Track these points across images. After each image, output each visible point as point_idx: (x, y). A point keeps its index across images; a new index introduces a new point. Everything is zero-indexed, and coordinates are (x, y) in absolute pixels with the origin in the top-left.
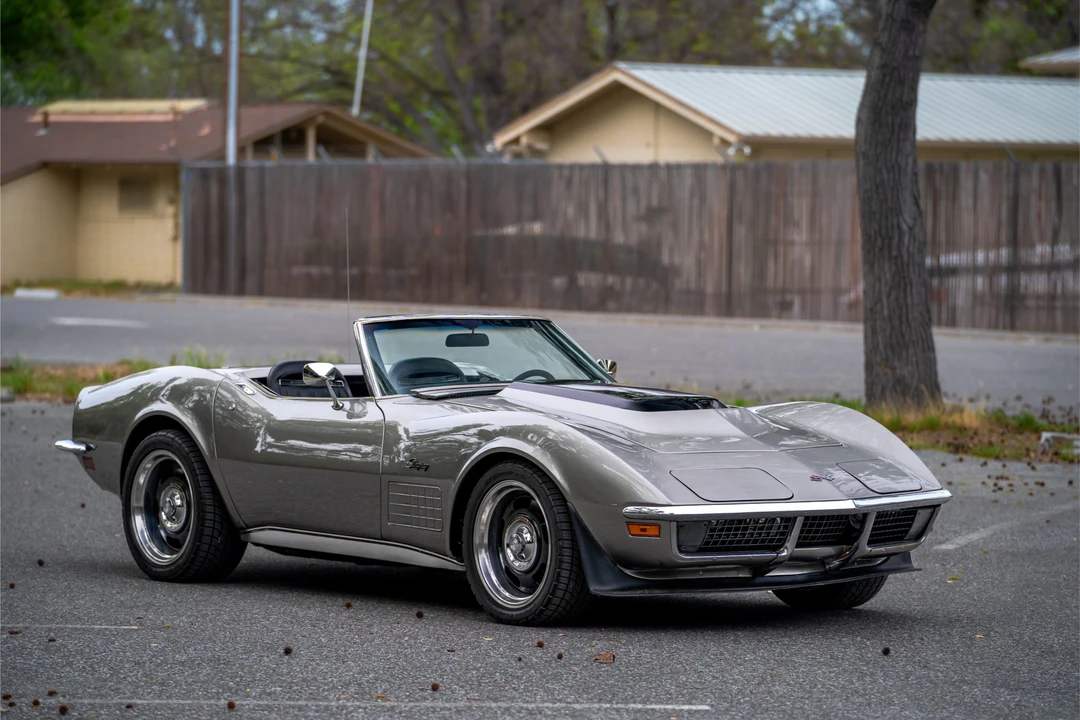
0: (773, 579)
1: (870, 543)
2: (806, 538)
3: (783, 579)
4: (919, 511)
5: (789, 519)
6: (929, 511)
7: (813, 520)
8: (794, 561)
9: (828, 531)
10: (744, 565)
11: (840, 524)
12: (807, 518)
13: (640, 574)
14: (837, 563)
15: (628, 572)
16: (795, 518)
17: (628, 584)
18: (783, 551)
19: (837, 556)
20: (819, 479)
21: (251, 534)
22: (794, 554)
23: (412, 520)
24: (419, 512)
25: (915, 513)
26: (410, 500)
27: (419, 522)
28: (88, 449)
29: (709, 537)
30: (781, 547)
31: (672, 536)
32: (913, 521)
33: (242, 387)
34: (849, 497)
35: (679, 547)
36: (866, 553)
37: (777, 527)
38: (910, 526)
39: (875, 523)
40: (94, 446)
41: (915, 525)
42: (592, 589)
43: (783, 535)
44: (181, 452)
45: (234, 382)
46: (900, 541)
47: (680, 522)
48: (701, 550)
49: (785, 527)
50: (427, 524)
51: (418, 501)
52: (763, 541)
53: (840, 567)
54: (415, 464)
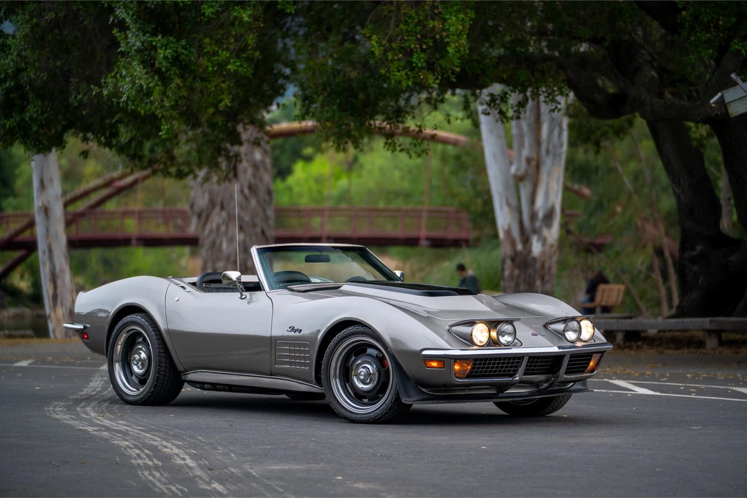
0: (509, 395)
1: (566, 373)
2: (528, 370)
3: (513, 395)
4: (594, 355)
5: (519, 357)
6: (600, 354)
7: (533, 358)
8: (522, 383)
9: (542, 365)
10: (492, 385)
11: (548, 362)
12: (530, 358)
13: (433, 391)
14: (546, 385)
15: (423, 390)
16: (524, 357)
17: (424, 397)
18: (516, 377)
19: (546, 381)
20: (536, 335)
21: (188, 375)
22: (522, 380)
23: (290, 363)
24: (295, 357)
25: (591, 356)
26: (290, 351)
27: (295, 364)
28: (85, 327)
29: (473, 368)
30: (515, 374)
31: (451, 368)
32: (590, 360)
33: (183, 287)
34: (555, 345)
35: (455, 374)
36: (563, 379)
37: (513, 363)
38: (589, 364)
39: (569, 361)
40: (88, 326)
41: (591, 364)
42: (403, 401)
43: (516, 367)
44: (145, 327)
45: (177, 285)
46: (583, 372)
47: (456, 359)
48: (468, 376)
49: (518, 363)
50: (300, 364)
51: (295, 351)
52: (505, 371)
53: (548, 387)
54: (293, 329)
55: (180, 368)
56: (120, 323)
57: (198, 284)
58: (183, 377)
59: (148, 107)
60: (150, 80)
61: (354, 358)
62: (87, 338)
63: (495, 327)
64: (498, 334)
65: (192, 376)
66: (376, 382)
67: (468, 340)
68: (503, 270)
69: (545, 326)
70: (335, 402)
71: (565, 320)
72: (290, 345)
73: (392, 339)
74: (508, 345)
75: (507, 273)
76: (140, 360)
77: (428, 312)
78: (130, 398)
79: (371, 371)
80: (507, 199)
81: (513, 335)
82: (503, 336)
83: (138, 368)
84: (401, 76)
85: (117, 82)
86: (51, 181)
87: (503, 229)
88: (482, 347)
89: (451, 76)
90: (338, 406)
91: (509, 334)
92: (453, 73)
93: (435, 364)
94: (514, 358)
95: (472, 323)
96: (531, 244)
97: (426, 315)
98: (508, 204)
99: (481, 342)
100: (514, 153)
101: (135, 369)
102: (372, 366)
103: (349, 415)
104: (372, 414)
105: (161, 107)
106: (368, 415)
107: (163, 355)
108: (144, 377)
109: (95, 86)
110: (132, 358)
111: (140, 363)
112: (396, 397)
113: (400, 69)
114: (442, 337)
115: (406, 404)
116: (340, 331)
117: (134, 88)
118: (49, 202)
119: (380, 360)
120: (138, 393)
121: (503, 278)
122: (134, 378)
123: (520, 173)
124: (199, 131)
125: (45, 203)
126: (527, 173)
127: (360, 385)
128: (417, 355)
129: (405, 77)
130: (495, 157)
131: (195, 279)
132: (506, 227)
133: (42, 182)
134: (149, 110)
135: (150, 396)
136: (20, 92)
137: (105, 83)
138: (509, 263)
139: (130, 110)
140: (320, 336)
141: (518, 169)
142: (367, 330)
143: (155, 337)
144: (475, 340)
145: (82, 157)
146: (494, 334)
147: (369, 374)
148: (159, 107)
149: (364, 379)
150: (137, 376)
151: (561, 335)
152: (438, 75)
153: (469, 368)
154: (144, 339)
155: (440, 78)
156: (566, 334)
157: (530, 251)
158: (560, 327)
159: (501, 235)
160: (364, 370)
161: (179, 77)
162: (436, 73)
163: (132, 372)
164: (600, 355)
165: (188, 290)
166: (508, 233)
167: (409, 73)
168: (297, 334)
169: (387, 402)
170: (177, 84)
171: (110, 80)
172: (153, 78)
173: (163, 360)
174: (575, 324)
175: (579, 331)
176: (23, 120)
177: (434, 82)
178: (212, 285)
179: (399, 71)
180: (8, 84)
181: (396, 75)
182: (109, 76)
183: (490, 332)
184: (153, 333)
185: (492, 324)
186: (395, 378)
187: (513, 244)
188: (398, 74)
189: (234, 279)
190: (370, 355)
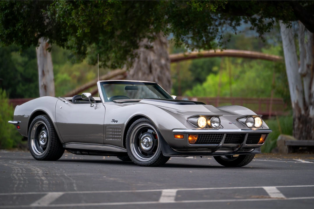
0: (217, 153)
1: (247, 143)
2: (227, 141)
3: (220, 153)
4: (262, 135)
5: (222, 134)
8: (223, 148)
9: (234, 139)
10: (209, 148)
11: (237, 137)
12: (227, 134)
13: (178, 150)
14: (237, 149)
15: (174, 150)
16: (224, 134)
17: (174, 153)
18: (221, 144)
19: (237, 147)
20: (231, 124)
21: (66, 145)
23: (113, 138)
24: (115, 135)
25: (261, 135)
26: (112, 131)
27: (115, 138)
28: (18, 123)
29: (198, 139)
30: (220, 142)
31: (187, 139)
32: (260, 137)
33: (64, 102)
34: (240, 128)
35: (189, 142)
36: (245, 146)
37: (218, 137)
38: (259, 139)
39: (248, 137)
40: (20, 122)
41: (261, 139)
42: (164, 155)
43: (220, 139)
44: (46, 121)
45: (62, 100)
46: (257, 143)
47: (190, 134)
48: (196, 143)
49: (221, 137)
50: (117, 138)
51: (114, 132)
52: (214, 141)
53: (238, 150)
54: (114, 121)
55: (62, 141)
56: (34, 120)
57: (73, 101)
58: (64, 146)
59: (71, 21)
60: (68, 5)
61: (141, 134)
62: (20, 128)
63: (210, 119)
64: (211, 122)
65: (68, 146)
66: (151, 147)
67: (196, 125)
68: (294, 125)
69: (237, 120)
70: (132, 156)
71: (247, 117)
72: (112, 128)
73: (159, 125)
74: (216, 128)
75: (296, 126)
76: (43, 138)
77: (178, 112)
78: (38, 157)
79: (149, 141)
80: (297, 86)
81: (219, 123)
82: (214, 123)
83: (42, 142)
84: (196, 5)
85: (55, 8)
86: (48, 71)
87: (294, 102)
88: (203, 129)
89: (223, 6)
90: (133, 158)
91: (217, 122)
92: (224, 4)
93: (179, 137)
94: (219, 134)
95: (198, 117)
96: (309, 111)
97: (177, 113)
98: (297, 89)
99: (203, 126)
100: (300, 62)
101: (41, 142)
102: (150, 138)
103: (138, 162)
104: (149, 162)
105: (78, 21)
106: (147, 162)
107: (54, 135)
108: (45, 146)
109: (43, 10)
110: (40, 137)
111: (43, 140)
112: (161, 153)
113: (196, 2)
114: (183, 123)
115: (165, 156)
116: (135, 121)
117: (62, 10)
118: (47, 83)
119: (154, 136)
120: (42, 154)
121: (294, 128)
122: (40, 147)
123: (303, 73)
124: (113, 40)
125: (45, 83)
126: (307, 73)
127: (144, 148)
128: (170, 132)
129: (199, 6)
130: (290, 64)
131: (71, 98)
132: (296, 101)
133: (43, 72)
134: (72, 23)
135: (47, 156)
136: (13, 16)
137: (49, 8)
138: (297, 120)
139: (61, 22)
140: (125, 124)
141: (302, 70)
142: (147, 120)
143: (50, 126)
144: (199, 125)
145: (48, 51)
146: (209, 122)
147: (148, 142)
148: (77, 21)
149: (146, 145)
150: (42, 146)
151: (245, 124)
152: (216, 5)
153: (196, 139)
154: (46, 128)
155: (217, 7)
156: (247, 124)
157: (309, 115)
158: (244, 120)
159: (293, 105)
160: (146, 140)
161: (83, 5)
162: (215, 4)
163: (39, 144)
164: (265, 135)
165: (66, 103)
166: (297, 104)
167: (201, 4)
168: (115, 123)
169: (156, 156)
170: (82, 8)
171: (51, 7)
172: (70, 5)
173: (54, 137)
174: (252, 119)
175: (254, 122)
176: (14, 30)
177: (213, 9)
178: (80, 101)
179: (195, 3)
180: (6, 11)
181: (194, 5)
182: (51, 5)
183: (207, 121)
184: (49, 124)
185: (208, 117)
186: (160, 144)
187: (300, 111)
188: (195, 4)
189: (88, 97)
190: (149, 133)
